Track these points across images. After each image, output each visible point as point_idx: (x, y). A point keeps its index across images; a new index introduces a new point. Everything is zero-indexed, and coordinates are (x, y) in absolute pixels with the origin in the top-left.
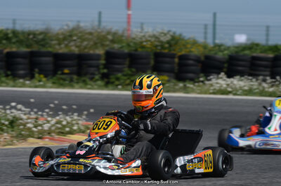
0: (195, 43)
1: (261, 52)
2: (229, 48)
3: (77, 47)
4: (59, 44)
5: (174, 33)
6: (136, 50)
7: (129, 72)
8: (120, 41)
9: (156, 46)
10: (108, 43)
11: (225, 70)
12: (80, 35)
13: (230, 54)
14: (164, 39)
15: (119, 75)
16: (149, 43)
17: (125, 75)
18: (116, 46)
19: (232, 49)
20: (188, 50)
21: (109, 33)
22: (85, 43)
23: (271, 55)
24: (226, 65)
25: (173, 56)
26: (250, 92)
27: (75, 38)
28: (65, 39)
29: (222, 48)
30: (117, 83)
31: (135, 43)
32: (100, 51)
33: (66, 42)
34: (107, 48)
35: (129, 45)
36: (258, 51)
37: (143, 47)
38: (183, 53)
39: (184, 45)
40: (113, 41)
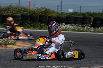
0: (54, 12)
1: (78, 16)
2: (66, 14)
3: (11, 13)
4: (4, 12)
5: (47, 8)
6: (33, 14)
7: (30, 22)
8: (27, 11)
9: (40, 13)
10: (22, 12)
11: (65, 22)
12: (12, 8)
13: (67, 16)
14: (43, 10)
15: (26, 23)
16: (37, 12)
17: (28, 24)
18: (25, 13)
19: (68, 14)
20: (51, 15)
21: (23, 8)
22: (14, 12)
23: (82, 17)
24: (65, 20)
25: (46, 17)
26: (74, 30)
27: (10, 10)
28: (6, 10)
29: (64, 14)
30: (25, 26)
31: (32, 12)
32: (19, 15)
33: (7, 11)
34: (22, 14)
35: (30, 12)
36: (77, 15)
37: (35, 13)
38: (50, 15)
39: (50, 13)
40: (24, 11)
